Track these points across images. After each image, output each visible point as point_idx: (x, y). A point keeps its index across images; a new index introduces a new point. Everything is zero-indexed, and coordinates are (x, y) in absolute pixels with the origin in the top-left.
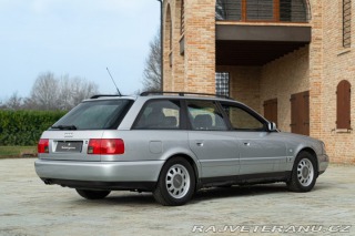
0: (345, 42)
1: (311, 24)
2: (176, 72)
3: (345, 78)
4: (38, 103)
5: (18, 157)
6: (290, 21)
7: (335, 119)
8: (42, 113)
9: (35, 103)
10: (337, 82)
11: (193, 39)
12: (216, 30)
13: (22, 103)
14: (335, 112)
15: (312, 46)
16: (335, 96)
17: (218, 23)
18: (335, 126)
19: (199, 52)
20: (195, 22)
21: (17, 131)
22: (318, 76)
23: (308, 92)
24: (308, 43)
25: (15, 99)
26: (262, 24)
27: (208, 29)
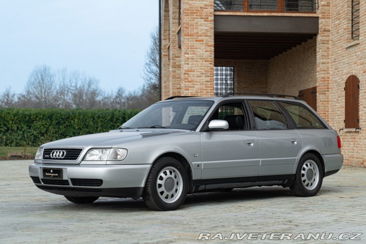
0: (354, 33)
1: (318, 14)
2: (174, 67)
3: (354, 73)
4: (34, 99)
5: (5, 159)
6: (297, 11)
7: (343, 118)
8: (34, 111)
9: (29, 100)
10: (345, 78)
11: (189, 31)
12: (215, 21)
13: (16, 99)
14: (343, 110)
15: (319, 38)
16: (344, 93)
17: (218, 13)
18: (343, 125)
19: (197, 44)
20: (192, 12)
21: (7, 131)
22: (326, 71)
23: (315, 88)
24: (316, 35)
25: (8, 95)
26: (265, 14)
27: (206, 20)
